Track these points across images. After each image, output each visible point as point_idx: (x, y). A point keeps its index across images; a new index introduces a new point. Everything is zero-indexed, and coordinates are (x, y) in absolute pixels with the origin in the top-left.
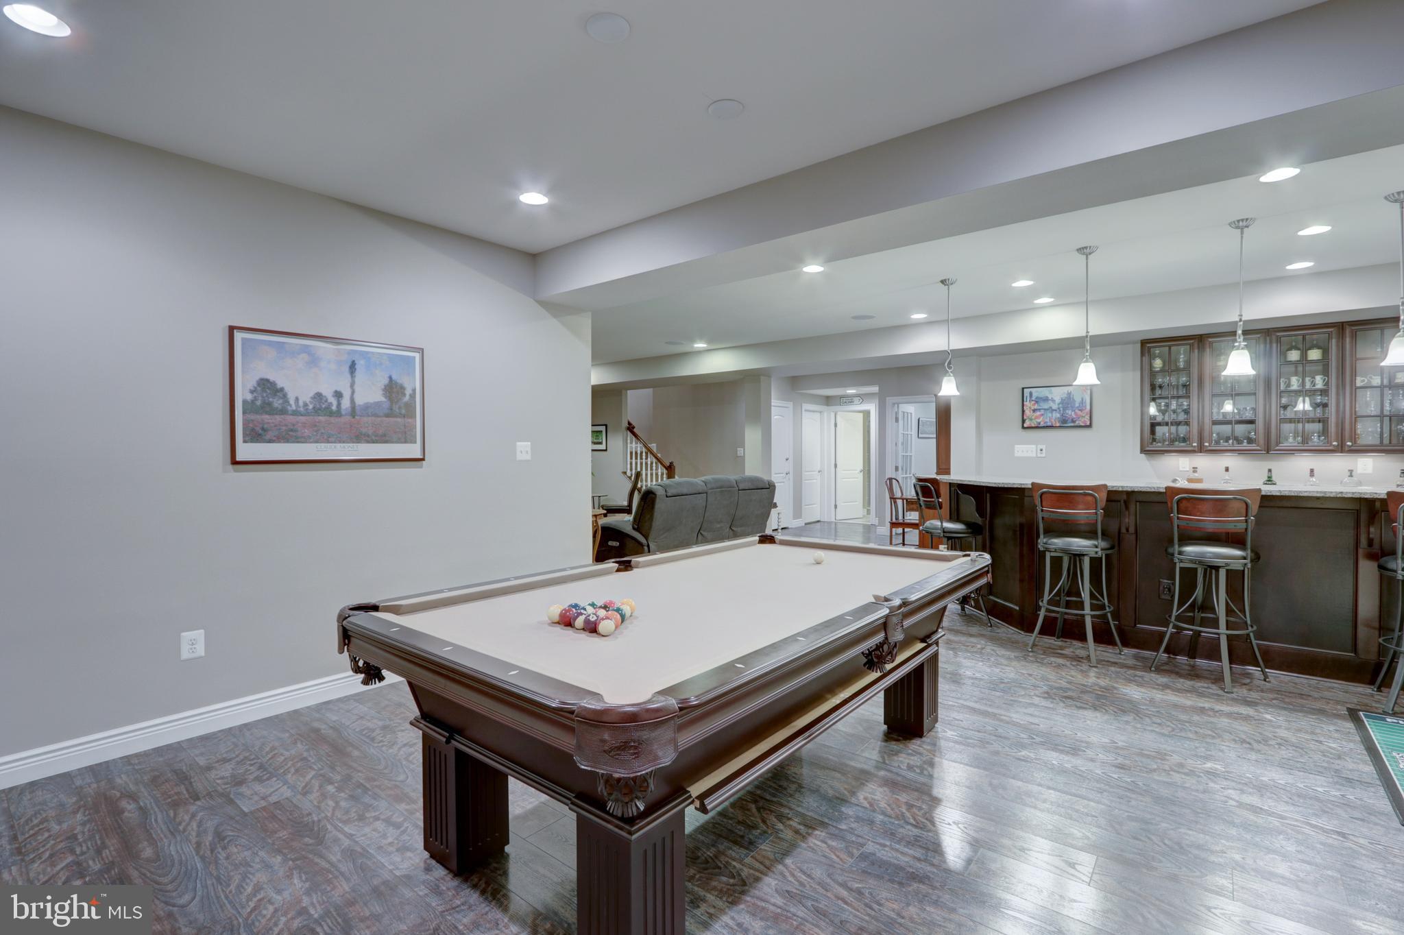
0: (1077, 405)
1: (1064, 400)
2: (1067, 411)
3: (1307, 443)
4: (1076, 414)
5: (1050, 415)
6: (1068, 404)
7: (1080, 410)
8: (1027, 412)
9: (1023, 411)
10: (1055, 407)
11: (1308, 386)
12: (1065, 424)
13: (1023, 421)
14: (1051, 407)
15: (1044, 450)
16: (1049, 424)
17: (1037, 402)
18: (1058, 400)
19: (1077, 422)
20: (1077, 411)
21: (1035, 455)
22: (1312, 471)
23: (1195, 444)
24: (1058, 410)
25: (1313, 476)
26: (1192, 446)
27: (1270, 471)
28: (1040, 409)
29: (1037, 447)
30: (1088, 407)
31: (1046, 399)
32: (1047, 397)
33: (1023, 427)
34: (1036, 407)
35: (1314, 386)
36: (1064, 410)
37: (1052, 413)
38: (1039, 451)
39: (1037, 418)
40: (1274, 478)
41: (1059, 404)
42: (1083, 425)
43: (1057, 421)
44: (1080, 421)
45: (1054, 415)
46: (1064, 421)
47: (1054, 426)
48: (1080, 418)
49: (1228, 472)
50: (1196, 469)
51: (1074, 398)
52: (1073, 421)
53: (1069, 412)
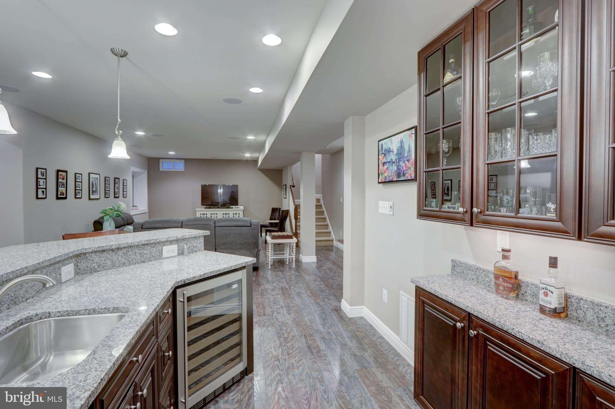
0: (406, 155)
4: (405, 165)
5: (391, 168)
6: (401, 154)
7: (408, 161)
8: (381, 166)
9: (379, 166)
10: (394, 159)
12: (399, 178)
13: (379, 176)
14: (392, 160)
15: (392, 207)
16: (391, 178)
17: (385, 155)
18: (395, 151)
19: (406, 176)
20: (406, 162)
21: (389, 213)
24: (395, 163)
28: (386, 163)
29: (389, 204)
30: (413, 156)
31: (389, 151)
32: (390, 148)
33: (379, 182)
34: (385, 160)
36: (399, 162)
37: (392, 166)
38: (390, 209)
39: (385, 172)
41: (396, 155)
42: (410, 179)
43: (395, 175)
44: (408, 173)
45: (393, 168)
46: (399, 175)
47: (393, 180)
48: (408, 171)
49: (556, 267)
50: (506, 254)
51: (404, 147)
52: (404, 175)
53: (401, 163)
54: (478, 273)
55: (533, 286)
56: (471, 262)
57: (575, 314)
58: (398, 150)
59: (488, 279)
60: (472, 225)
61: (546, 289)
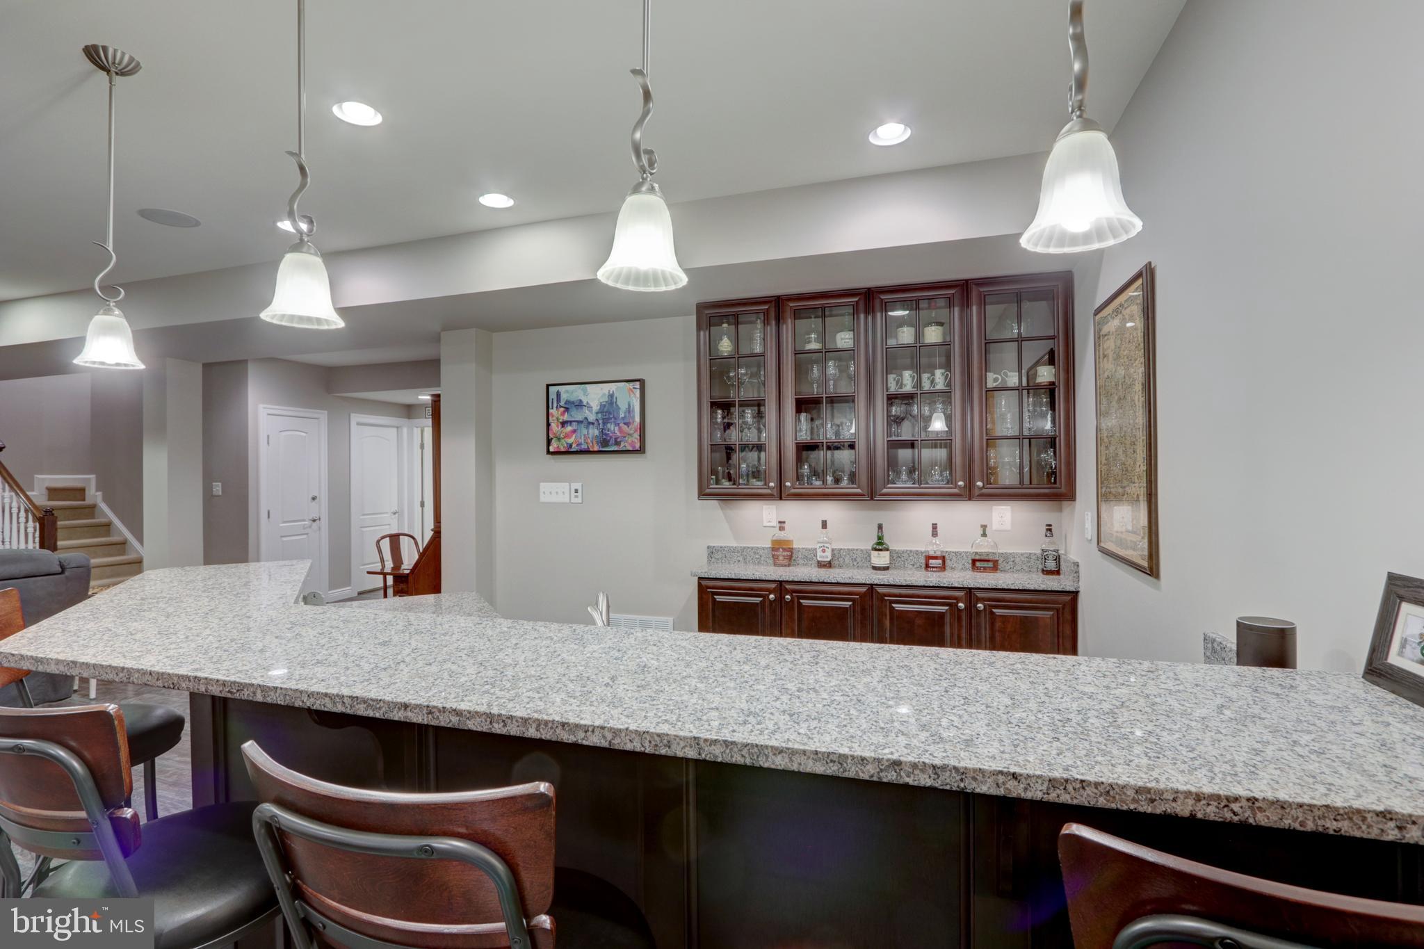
0: (622, 415)
1: (605, 406)
2: (609, 425)
3: (927, 483)
4: (621, 430)
5: (585, 431)
6: (610, 413)
7: (625, 424)
8: (554, 426)
9: (548, 425)
10: (592, 418)
11: (926, 386)
12: (606, 447)
13: (549, 442)
14: (586, 418)
15: (580, 491)
16: (584, 447)
17: (567, 409)
18: (596, 407)
19: (622, 444)
20: (622, 425)
21: (568, 501)
22: (935, 527)
23: (772, 484)
24: (596, 424)
25: (937, 535)
26: (769, 488)
27: (880, 527)
28: (571, 422)
29: (570, 485)
30: (637, 419)
31: (579, 405)
32: (581, 401)
33: (548, 452)
34: (566, 417)
35: (934, 387)
36: (604, 423)
37: (587, 428)
38: (573, 494)
39: (567, 436)
40: (886, 540)
41: (597, 413)
42: (631, 449)
43: (594, 442)
44: (627, 442)
45: (590, 431)
46: (605, 442)
47: (591, 450)
48: (627, 438)
49: (826, 528)
50: (783, 525)
51: (618, 403)
52: (617, 443)
53: (611, 426)
54: (745, 553)
55: (804, 550)
56: (734, 544)
57: (837, 563)
58: (602, 406)
59: (757, 556)
60: (781, 499)
61: (824, 546)
